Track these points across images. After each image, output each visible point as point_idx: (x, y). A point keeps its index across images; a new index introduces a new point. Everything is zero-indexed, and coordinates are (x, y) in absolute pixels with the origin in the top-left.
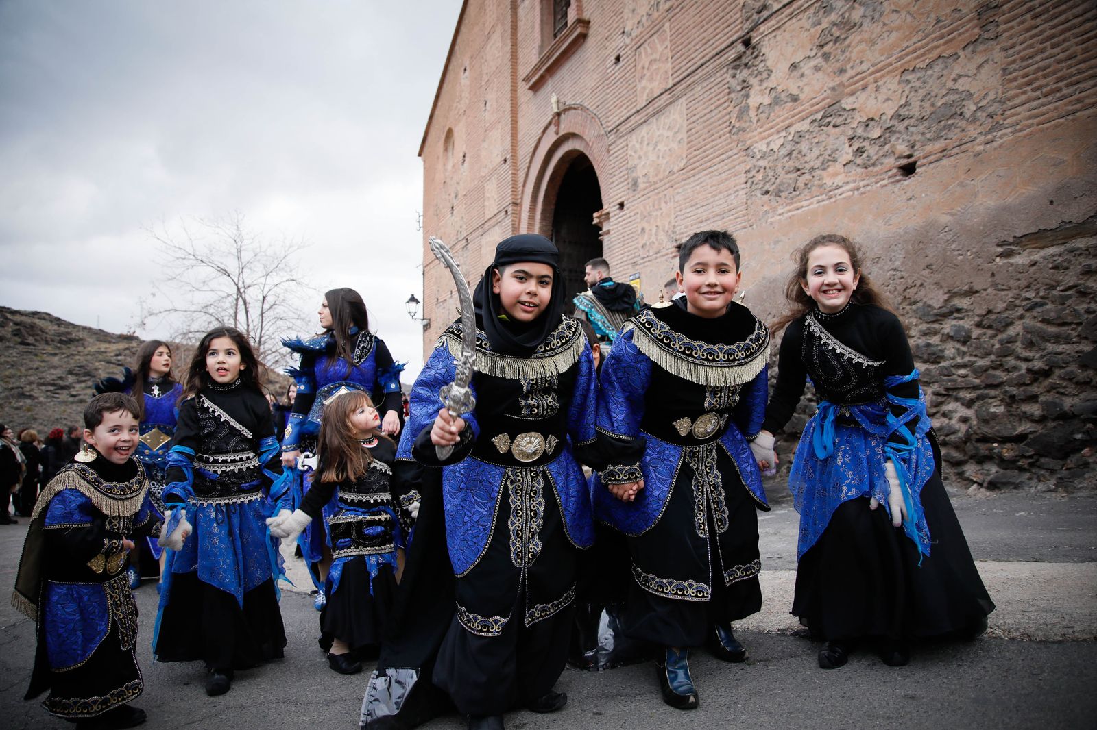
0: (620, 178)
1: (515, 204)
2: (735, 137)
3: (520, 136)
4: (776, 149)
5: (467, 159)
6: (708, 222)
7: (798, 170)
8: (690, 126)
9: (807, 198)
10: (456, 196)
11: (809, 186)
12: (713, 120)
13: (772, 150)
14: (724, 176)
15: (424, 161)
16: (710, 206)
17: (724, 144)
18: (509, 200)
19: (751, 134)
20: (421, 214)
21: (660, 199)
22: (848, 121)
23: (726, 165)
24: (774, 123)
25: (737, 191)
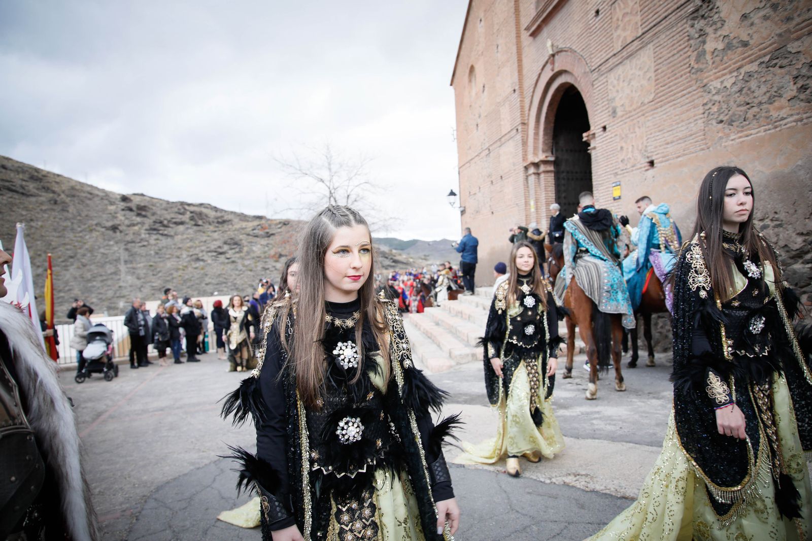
0: (603, 107)
1: (523, 124)
2: (694, 76)
3: (525, 71)
4: (728, 86)
5: (486, 89)
6: (674, 144)
7: (748, 104)
8: (657, 67)
9: (755, 127)
10: (480, 117)
11: (757, 117)
12: (675, 62)
13: (725, 87)
14: (685, 108)
15: (455, 89)
16: (674, 131)
17: (685, 82)
18: (519, 121)
19: (706, 75)
20: (455, 128)
21: (634, 124)
22: (794, 62)
23: (687, 99)
24: (727, 64)
25: (696, 120)
